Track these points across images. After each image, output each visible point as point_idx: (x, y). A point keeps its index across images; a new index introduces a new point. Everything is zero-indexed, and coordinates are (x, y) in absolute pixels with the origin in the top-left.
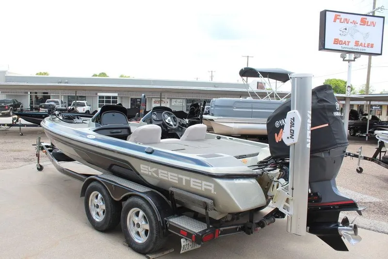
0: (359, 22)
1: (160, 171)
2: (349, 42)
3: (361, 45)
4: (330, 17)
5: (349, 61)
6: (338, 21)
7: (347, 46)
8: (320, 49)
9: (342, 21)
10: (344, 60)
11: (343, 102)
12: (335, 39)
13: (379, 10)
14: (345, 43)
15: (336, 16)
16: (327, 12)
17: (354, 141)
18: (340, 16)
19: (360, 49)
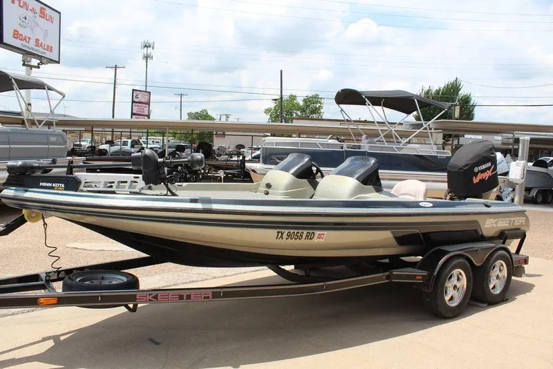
0: (39, 13)
2: (30, 38)
3: (41, 45)
5: (32, 67)
7: (27, 44)
9: (21, 4)
12: (15, 31)
14: (25, 39)
19: (40, 51)
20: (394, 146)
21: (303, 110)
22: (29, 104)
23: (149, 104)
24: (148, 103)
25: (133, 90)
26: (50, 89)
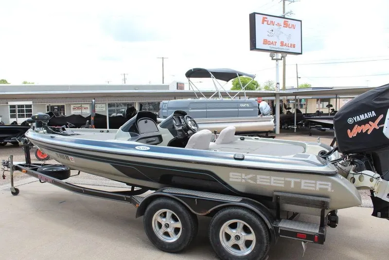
0: (283, 25)
1: (258, 177)
2: (276, 42)
3: (286, 45)
4: (258, 19)
5: (277, 60)
6: (265, 23)
7: (274, 46)
8: (251, 49)
9: (269, 23)
10: (272, 59)
11: (273, 98)
12: (264, 40)
13: (289, 14)
14: (272, 43)
15: (264, 18)
16: (256, 15)
17: (286, 134)
18: (267, 18)
19: (285, 49)
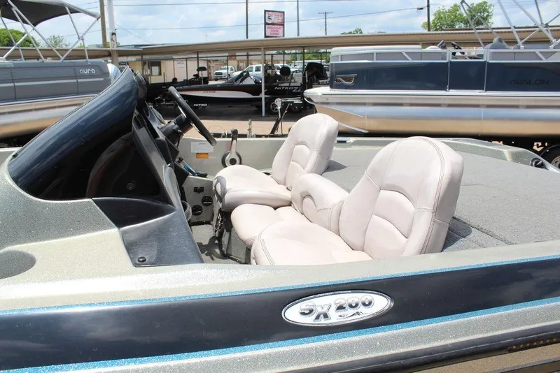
20: (537, 51)
21: (467, 22)
22: (113, 34)
23: (284, 25)
24: (282, 24)
25: (265, 11)
26: (74, 11)
